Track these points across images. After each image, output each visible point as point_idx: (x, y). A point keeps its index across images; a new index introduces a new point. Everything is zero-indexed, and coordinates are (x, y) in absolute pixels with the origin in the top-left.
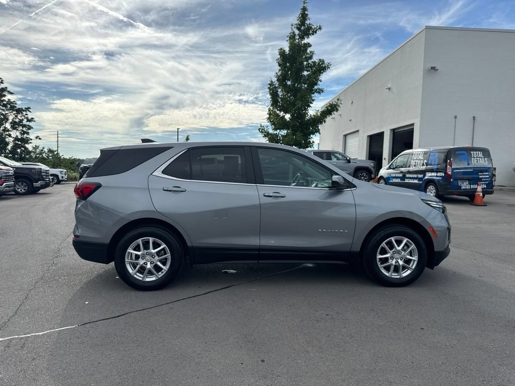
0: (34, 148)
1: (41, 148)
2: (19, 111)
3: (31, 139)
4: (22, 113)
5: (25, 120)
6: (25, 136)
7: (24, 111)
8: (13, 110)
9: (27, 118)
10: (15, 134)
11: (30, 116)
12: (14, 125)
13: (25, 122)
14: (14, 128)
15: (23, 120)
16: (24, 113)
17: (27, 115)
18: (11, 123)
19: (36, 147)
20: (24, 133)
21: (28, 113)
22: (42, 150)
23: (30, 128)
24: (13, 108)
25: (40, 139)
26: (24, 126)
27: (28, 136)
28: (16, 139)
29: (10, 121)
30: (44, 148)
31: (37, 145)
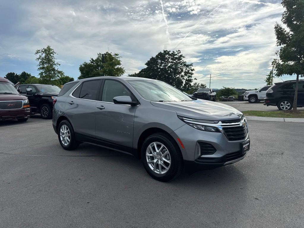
0: (194, 84)
1: (197, 84)
2: (187, 66)
3: (192, 80)
4: (189, 67)
5: (190, 70)
6: (190, 78)
7: (190, 66)
8: (185, 66)
9: (191, 69)
10: (186, 77)
11: (192, 68)
12: (186, 73)
13: (190, 71)
14: (185, 75)
15: (189, 70)
16: (190, 67)
17: (191, 67)
18: (184, 72)
19: (195, 84)
20: (189, 77)
21: (192, 67)
22: (198, 85)
23: (192, 74)
24: (185, 65)
25: (196, 79)
26: (190, 73)
27: (191, 78)
28: (186, 80)
29: (184, 71)
30: (199, 84)
31: (196, 82)
